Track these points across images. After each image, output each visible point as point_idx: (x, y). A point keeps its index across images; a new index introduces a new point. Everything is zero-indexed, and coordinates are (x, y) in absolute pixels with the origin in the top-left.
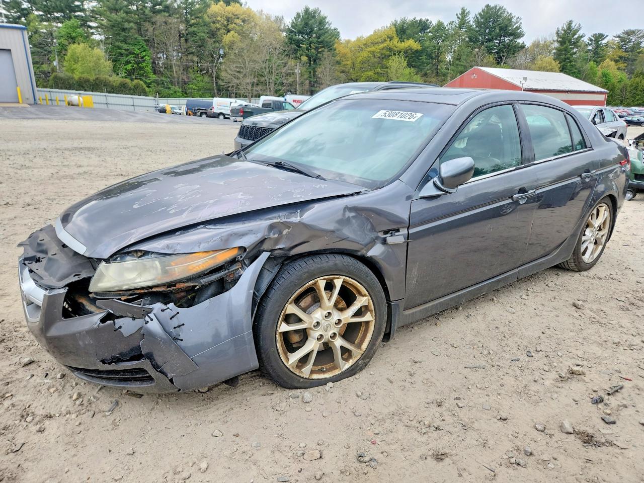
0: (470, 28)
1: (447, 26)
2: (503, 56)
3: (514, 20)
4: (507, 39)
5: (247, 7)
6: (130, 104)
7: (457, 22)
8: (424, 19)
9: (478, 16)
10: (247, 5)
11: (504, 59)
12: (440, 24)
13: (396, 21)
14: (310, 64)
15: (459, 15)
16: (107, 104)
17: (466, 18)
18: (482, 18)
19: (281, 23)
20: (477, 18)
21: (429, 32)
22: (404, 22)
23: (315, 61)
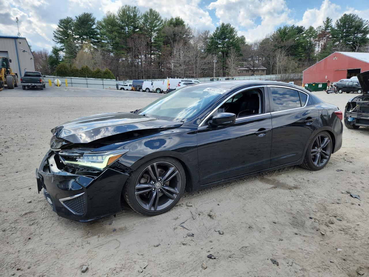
0: (332, 29)
1: (317, 29)
2: (357, 45)
3: (364, 22)
4: (359, 35)
5: (188, 26)
6: (101, 84)
7: (323, 27)
8: (299, 26)
9: (339, 21)
10: (189, 25)
11: (357, 48)
12: (311, 28)
13: (280, 28)
14: (223, 56)
15: (325, 22)
16: (87, 84)
17: (330, 24)
18: (341, 23)
19: (208, 34)
20: (338, 23)
21: (304, 34)
22: (286, 28)
23: (226, 55)
